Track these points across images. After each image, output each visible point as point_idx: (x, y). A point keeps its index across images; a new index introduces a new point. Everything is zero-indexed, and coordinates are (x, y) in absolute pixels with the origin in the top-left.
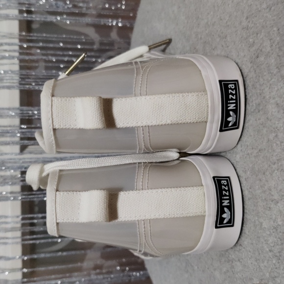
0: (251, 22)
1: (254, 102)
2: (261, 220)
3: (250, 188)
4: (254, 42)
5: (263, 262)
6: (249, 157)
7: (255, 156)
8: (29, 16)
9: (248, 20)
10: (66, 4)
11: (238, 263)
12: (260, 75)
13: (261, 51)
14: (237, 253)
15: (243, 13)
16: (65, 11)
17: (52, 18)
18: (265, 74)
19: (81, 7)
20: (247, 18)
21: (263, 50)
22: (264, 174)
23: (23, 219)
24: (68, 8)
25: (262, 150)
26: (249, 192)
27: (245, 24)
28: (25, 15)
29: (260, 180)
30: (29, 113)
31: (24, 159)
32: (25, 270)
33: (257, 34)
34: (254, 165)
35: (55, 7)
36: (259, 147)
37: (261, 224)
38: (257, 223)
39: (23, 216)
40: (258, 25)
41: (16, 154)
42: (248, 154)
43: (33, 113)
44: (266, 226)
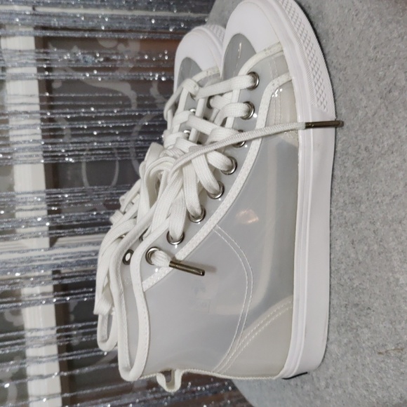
0: (380, 53)
1: (386, 143)
2: (397, 276)
3: (381, 241)
4: (385, 75)
5: (400, 323)
6: (380, 207)
7: (387, 204)
8: (51, 74)
9: (377, 50)
10: (96, 57)
11: (366, 330)
12: (393, 111)
13: (395, 84)
14: (363, 318)
15: (370, 42)
16: (96, 66)
17: (80, 76)
18: (400, 110)
19: (115, 60)
20: (375, 48)
21: (398, 84)
22: (400, 222)
23: (58, 331)
24: (99, 61)
25: (397, 196)
26: (380, 245)
27: (372, 54)
28: (47, 73)
29: (395, 231)
30: (58, 197)
31: (56, 255)
32: (67, 395)
33: (389, 66)
34: (387, 214)
35: (83, 62)
36: (393, 194)
37: (398, 280)
38: (392, 279)
39: (59, 327)
40: (389, 56)
41: (46, 250)
42: (378, 203)
43: (63, 197)
44: (404, 282)
